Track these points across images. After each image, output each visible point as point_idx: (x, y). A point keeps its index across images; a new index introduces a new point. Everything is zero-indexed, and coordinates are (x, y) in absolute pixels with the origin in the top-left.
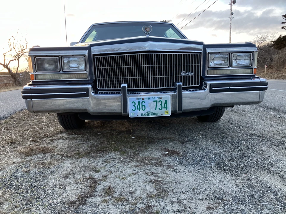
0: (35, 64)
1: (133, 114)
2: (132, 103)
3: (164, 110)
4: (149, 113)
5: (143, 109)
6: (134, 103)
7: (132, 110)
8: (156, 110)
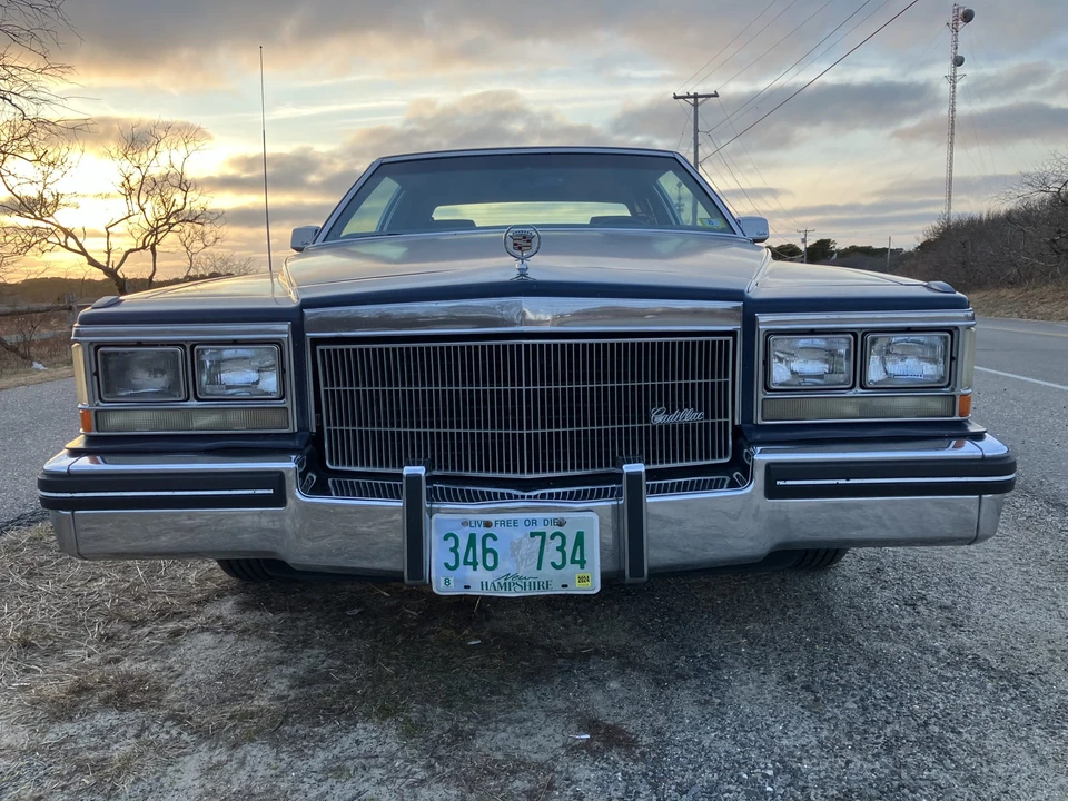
0: (96, 374)
1: (447, 582)
2: (446, 538)
3: (572, 570)
4: (510, 580)
5: (490, 563)
6: (451, 540)
7: (447, 565)
8: (539, 568)
